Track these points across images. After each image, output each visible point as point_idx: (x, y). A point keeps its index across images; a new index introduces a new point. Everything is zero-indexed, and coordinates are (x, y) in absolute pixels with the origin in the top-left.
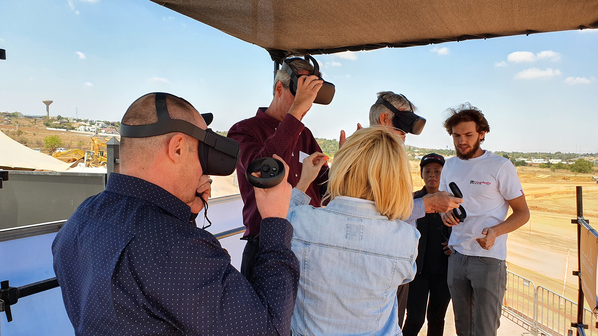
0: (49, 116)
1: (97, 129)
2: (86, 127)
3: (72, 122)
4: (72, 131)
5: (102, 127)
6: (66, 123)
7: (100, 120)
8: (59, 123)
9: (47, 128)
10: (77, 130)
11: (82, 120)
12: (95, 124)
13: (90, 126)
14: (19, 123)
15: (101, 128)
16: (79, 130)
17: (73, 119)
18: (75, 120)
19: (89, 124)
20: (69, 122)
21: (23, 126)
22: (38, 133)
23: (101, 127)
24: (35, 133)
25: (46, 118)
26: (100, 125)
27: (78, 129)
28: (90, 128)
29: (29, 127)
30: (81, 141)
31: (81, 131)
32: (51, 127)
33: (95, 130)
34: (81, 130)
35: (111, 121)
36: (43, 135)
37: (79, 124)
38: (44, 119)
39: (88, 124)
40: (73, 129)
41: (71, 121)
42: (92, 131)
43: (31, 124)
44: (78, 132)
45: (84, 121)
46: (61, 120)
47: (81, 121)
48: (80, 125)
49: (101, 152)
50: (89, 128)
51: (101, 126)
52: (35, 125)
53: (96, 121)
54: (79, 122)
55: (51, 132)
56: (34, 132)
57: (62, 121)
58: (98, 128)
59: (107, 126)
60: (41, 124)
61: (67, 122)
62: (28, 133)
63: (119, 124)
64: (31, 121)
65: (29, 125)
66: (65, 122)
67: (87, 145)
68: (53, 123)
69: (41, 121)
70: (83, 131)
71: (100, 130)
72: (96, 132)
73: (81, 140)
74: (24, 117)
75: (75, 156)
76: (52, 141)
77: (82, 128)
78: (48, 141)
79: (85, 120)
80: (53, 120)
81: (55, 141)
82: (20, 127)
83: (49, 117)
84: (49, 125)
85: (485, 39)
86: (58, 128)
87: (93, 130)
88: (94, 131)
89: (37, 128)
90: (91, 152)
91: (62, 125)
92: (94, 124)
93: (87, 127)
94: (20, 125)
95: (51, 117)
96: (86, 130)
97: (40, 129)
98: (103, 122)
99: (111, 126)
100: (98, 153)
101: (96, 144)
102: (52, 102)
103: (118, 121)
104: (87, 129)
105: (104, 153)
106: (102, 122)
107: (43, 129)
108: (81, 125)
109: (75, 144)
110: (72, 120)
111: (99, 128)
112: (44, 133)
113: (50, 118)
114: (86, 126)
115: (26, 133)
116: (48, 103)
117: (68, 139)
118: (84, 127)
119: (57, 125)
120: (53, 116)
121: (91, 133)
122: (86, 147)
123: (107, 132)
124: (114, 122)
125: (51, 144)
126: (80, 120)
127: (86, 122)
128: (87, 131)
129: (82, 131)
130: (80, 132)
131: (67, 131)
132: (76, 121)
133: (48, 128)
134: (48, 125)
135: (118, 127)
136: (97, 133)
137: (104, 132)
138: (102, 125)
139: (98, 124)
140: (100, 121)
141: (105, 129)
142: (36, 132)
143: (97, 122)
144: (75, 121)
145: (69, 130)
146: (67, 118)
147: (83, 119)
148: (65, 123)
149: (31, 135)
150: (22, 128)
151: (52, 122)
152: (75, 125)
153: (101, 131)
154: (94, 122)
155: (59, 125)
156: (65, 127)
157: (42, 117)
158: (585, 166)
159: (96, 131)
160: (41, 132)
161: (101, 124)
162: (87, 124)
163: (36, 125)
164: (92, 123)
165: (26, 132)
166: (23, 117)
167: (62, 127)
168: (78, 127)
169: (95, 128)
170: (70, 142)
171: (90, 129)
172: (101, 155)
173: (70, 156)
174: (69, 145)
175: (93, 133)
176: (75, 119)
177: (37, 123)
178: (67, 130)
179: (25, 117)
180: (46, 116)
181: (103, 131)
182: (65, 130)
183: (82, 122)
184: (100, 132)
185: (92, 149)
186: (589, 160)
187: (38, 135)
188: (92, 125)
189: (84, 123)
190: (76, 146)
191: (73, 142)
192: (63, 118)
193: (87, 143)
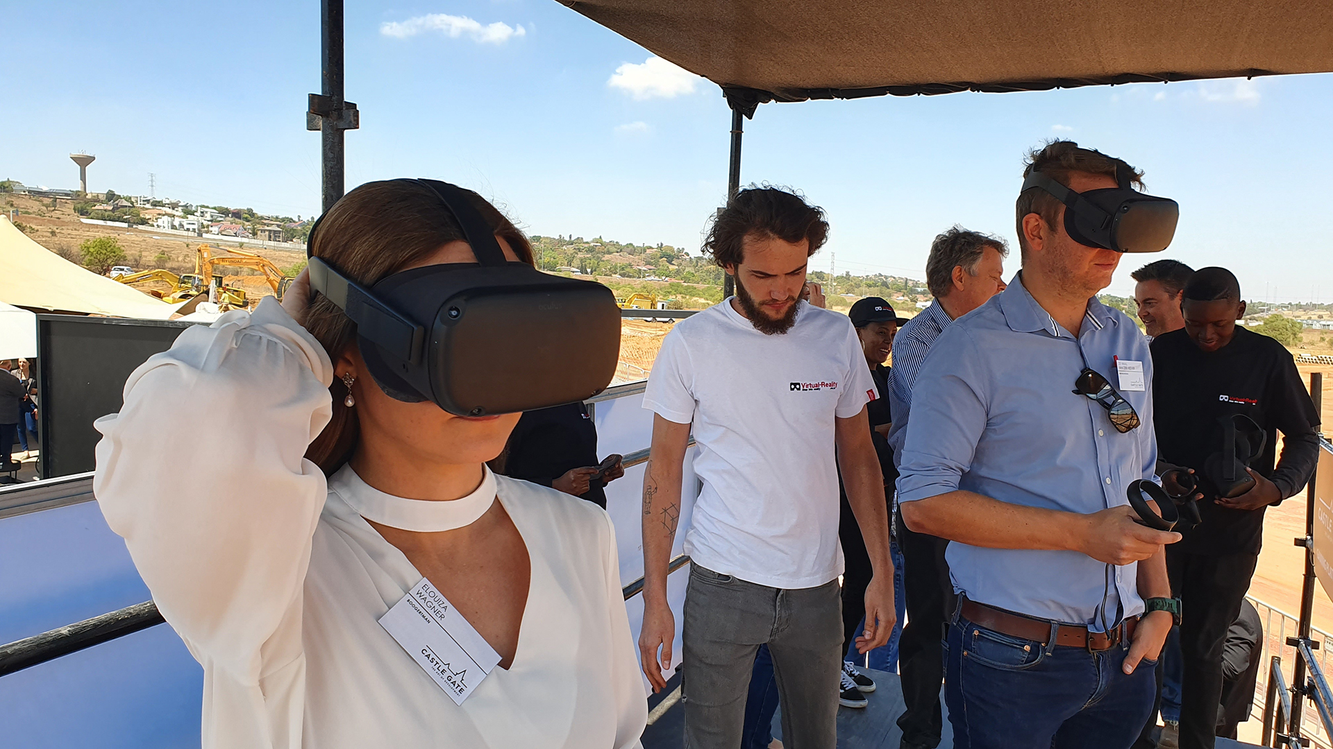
0: (87, 192)
1: (200, 225)
2: (174, 220)
3: (142, 206)
4: (140, 227)
5: (211, 221)
6: (128, 209)
7: (206, 205)
8: (111, 208)
9: (82, 220)
10: (153, 226)
11: (164, 202)
12: (195, 214)
13: (182, 218)
14: (16, 206)
15: (210, 223)
16: (157, 225)
17: (142, 199)
18: (148, 203)
19: (182, 213)
20: (134, 207)
21: (26, 213)
22: (62, 229)
23: (208, 221)
24: (55, 229)
25: (79, 195)
26: (206, 215)
27: (155, 224)
28: (185, 222)
29: (41, 215)
30: (163, 251)
31: (162, 228)
32: (92, 218)
33: (195, 227)
34: (162, 225)
35: (232, 208)
36: (73, 236)
37: (159, 212)
38: (74, 198)
39: (179, 212)
40: (144, 222)
41: (139, 205)
42: (188, 230)
43: (45, 208)
44: (155, 231)
45: (168, 204)
46: (116, 202)
47: (163, 206)
48: (159, 214)
49: (216, 277)
50: (183, 223)
51: (209, 218)
52: (53, 210)
53: (197, 206)
54: (158, 208)
55: (91, 230)
56: (51, 227)
57: (117, 204)
58: (202, 223)
59: (222, 219)
60: (69, 208)
61: (129, 206)
62: (37, 231)
63: (250, 215)
64: (45, 202)
65: (40, 212)
66: (126, 206)
67: (178, 261)
68: (96, 207)
69: (68, 201)
70: (166, 228)
71: (208, 226)
72: (197, 231)
73: (162, 248)
74: (27, 193)
76: (102, 251)
77: (166, 222)
78: (92, 250)
79: (171, 204)
80: (96, 200)
81: (109, 250)
82: (17, 215)
83: (87, 195)
84: (87, 212)
85: (1166, 83)
86: (110, 220)
87: (191, 227)
88: (194, 230)
89: (58, 218)
90: (195, 278)
91: (117, 214)
92: (193, 214)
93: (176, 218)
94: (17, 210)
95: (92, 193)
96: (173, 227)
97: (66, 220)
98: (215, 208)
99: (232, 219)
100: (212, 281)
101: (207, 260)
102: (94, 158)
103: (249, 207)
104: (176, 223)
105: (223, 280)
106: (212, 208)
107: (72, 220)
108: (164, 215)
109: (150, 257)
110: (142, 203)
111: (205, 223)
112: (75, 229)
113: (89, 196)
114: (174, 216)
115: (34, 229)
116: (84, 162)
117: (132, 245)
118: (169, 219)
119: (107, 214)
120: (95, 192)
121: (185, 233)
122: (175, 265)
123: (223, 233)
124: (240, 210)
125: (98, 256)
126: (159, 202)
127: (173, 209)
128: (176, 229)
129: (164, 227)
130: (161, 231)
131: (130, 228)
132: (152, 205)
133: (85, 220)
134: (83, 213)
135: (248, 221)
136: (200, 235)
137: (216, 233)
138: (212, 216)
139: (202, 212)
140: (207, 207)
141: (219, 226)
142: (57, 229)
143: (199, 208)
144: (148, 206)
145: (134, 226)
146: (130, 198)
147: (168, 202)
148: (124, 209)
149: (45, 234)
150: (24, 217)
151: (95, 206)
152: (149, 214)
153: (210, 229)
154: (194, 209)
155: (111, 213)
156: (125, 217)
157: (71, 193)
158: (1285, 330)
159: (199, 230)
160: (69, 228)
161: (209, 213)
162: (174, 212)
163: (57, 212)
164: (188, 211)
165: (33, 227)
166: (24, 192)
167: (119, 217)
168: (157, 219)
169: (196, 223)
170: (138, 254)
171: (185, 224)
172: (218, 284)
174: (136, 260)
175: (191, 234)
176: (148, 201)
177: (58, 206)
178: (129, 226)
179: (29, 192)
180: (79, 191)
181: (215, 229)
182: (126, 225)
183: (164, 209)
184: (207, 232)
185: (197, 271)
186: (1294, 318)
187: (61, 235)
188: (189, 216)
189: (170, 211)
190: (154, 263)
191: (144, 254)
192: (119, 197)
193: (178, 257)
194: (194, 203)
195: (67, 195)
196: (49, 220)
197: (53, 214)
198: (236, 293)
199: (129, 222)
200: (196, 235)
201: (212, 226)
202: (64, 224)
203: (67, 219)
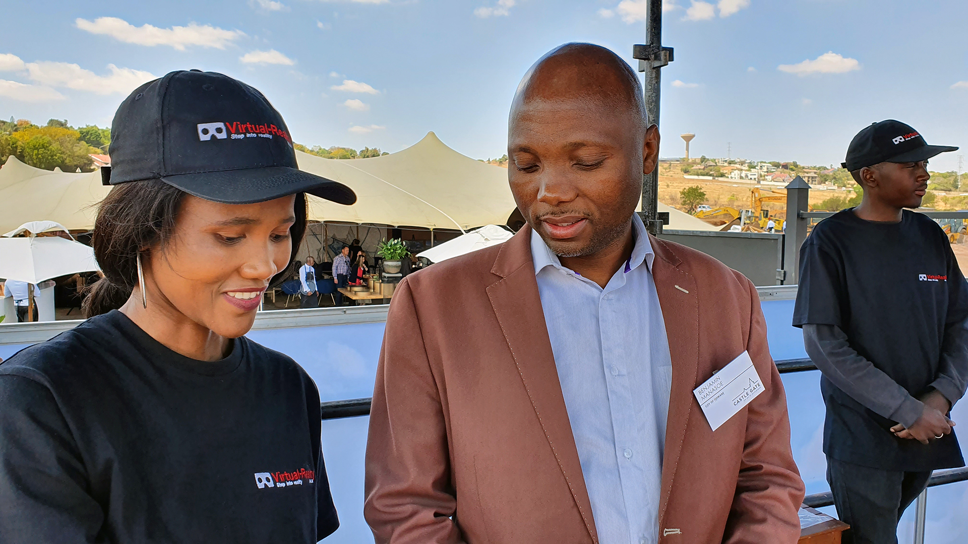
0: (689, 158)
1: (759, 175)
3: (722, 165)
4: (720, 179)
5: (767, 172)
6: (712, 167)
7: (764, 161)
8: (703, 167)
9: (685, 176)
10: (728, 177)
11: (736, 161)
12: (757, 168)
13: (748, 171)
15: (766, 173)
19: (747, 168)
20: (717, 165)
22: (673, 183)
23: (765, 172)
24: (669, 183)
25: (684, 161)
26: (763, 168)
27: (730, 176)
28: (749, 173)
29: (662, 175)
30: (733, 194)
31: (734, 178)
32: (691, 175)
33: (756, 177)
34: (734, 176)
35: (782, 162)
36: (679, 187)
37: (732, 168)
38: (681, 162)
39: (745, 167)
40: (722, 175)
41: (720, 164)
42: (751, 179)
43: (664, 170)
44: (729, 181)
45: (739, 162)
46: (706, 163)
47: (736, 163)
48: (733, 170)
49: (764, 210)
50: (747, 174)
51: (765, 170)
52: (669, 171)
53: (758, 162)
54: (732, 165)
55: (690, 182)
56: (667, 182)
58: (761, 174)
59: (775, 170)
60: (678, 170)
61: (714, 166)
63: (795, 166)
64: (665, 167)
65: (661, 173)
66: (711, 166)
67: (743, 201)
68: (694, 168)
69: (678, 165)
70: (737, 178)
71: (764, 176)
72: (757, 180)
73: (733, 192)
75: (725, 218)
76: (692, 195)
77: (737, 175)
78: (686, 195)
79: (741, 162)
80: (694, 163)
81: (697, 194)
83: (689, 160)
84: (688, 171)
86: (702, 175)
87: (753, 177)
88: (755, 179)
89: (672, 176)
90: (749, 211)
91: (706, 170)
92: (754, 167)
93: (743, 172)
95: (692, 159)
98: (770, 163)
99: (781, 170)
100: (760, 213)
101: (757, 199)
102: (694, 136)
103: (794, 161)
104: (743, 175)
105: (769, 213)
106: (768, 163)
107: (679, 177)
108: (735, 170)
109: (725, 199)
110: (722, 162)
111: (763, 173)
112: (681, 183)
113: (690, 161)
114: (742, 170)
116: (688, 139)
117: (714, 191)
118: (739, 172)
119: (700, 171)
120: (694, 158)
121: (749, 182)
122: (741, 204)
123: (775, 180)
124: (788, 163)
125: (690, 199)
126: (733, 161)
127: (742, 165)
128: (743, 179)
130: (733, 181)
132: (728, 164)
133: (687, 176)
134: (686, 172)
135: (794, 170)
136: (759, 182)
137: (770, 180)
138: (768, 169)
139: (761, 166)
140: (765, 163)
141: (772, 175)
143: (759, 163)
144: (726, 164)
145: (716, 178)
146: (715, 160)
147: (738, 160)
149: (663, 187)
151: (693, 166)
152: (726, 169)
153: (766, 177)
154: (756, 164)
155: (702, 171)
156: (711, 173)
157: (679, 159)
159: (758, 179)
160: (678, 182)
162: (743, 168)
163: (671, 172)
164: (752, 166)
167: (707, 173)
168: (731, 173)
169: (757, 174)
170: (717, 197)
171: (749, 175)
172: (765, 215)
173: (716, 218)
174: (715, 201)
175: (753, 182)
176: (726, 161)
177: (672, 168)
178: (713, 179)
181: (769, 178)
182: (711, 178)
183: (736, 165)
184: (763, 180)
187: (672, 187)
188: (752, 169)
189: (738, 166)
190: (726, 203)
191: (721, 197)
192: (708, 160)
193: (743, 198)
194: (756, 161)
195: (677, 161)
196: (666, 178)
197: (668, 174)
198: (777, 222)
199: (713, 176)
200: (756, 182)
201: (767, 176)
202: (675, 179)
203: (676, 176)
